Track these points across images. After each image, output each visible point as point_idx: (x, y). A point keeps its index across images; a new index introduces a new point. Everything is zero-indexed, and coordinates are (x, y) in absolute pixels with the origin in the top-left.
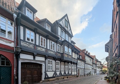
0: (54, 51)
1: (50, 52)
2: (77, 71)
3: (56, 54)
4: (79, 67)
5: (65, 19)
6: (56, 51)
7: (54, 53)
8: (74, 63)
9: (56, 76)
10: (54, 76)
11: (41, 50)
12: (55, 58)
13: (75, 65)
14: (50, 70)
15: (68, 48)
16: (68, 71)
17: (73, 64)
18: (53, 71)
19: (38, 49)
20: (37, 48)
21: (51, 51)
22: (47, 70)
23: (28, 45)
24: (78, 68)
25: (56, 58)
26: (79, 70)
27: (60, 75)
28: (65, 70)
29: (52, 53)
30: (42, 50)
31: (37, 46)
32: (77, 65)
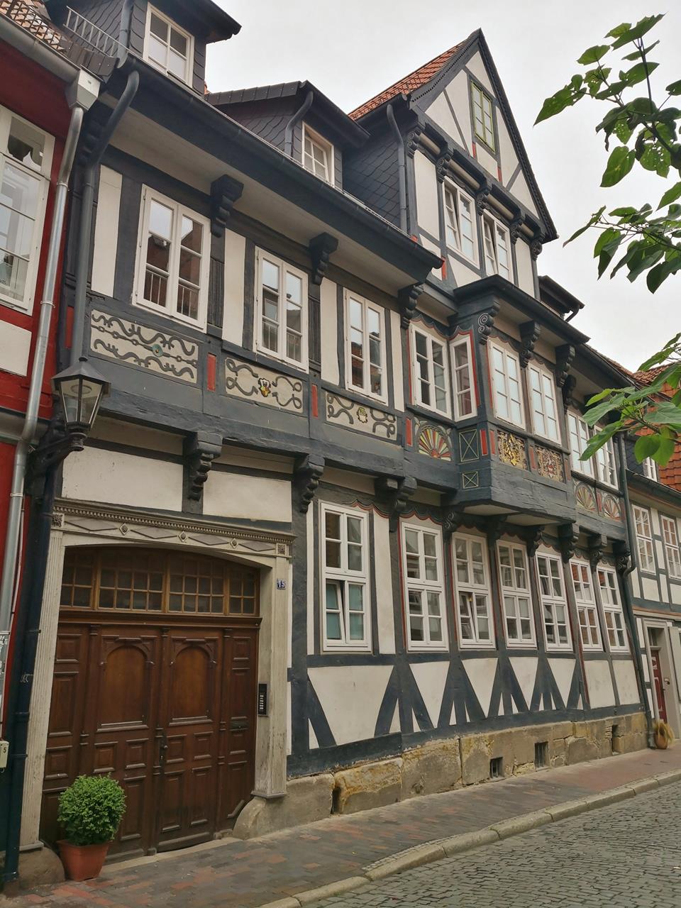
0: (383, 398)
1: (342, 417)
2: (635, 655)
3: (400, 441)
4: (650, 591)
5: (472, 79)
6: (400, 406)
7: (381, 431)
8: (591, 546)
9: (416, 728)
10: (395, 727)
11: (257, 397)
12: (392, 484)
13: (606, 568)
14: (347, 644)
15: (523, 365)
16: (542, 656)
17: (578, 561)
18: (375, 658)
19: (235, 392)
20: (229, 374)
21: (355, 400)
22: (311, 650)
23: (146, 344)
24: (643, 603)
25: (400, 480)
26: (655, 633)
27: (460, 716)
28: (500, 641)
29: (364, 422)
30: (270, 400)
31: (229, 352)
32: (623, 575)
